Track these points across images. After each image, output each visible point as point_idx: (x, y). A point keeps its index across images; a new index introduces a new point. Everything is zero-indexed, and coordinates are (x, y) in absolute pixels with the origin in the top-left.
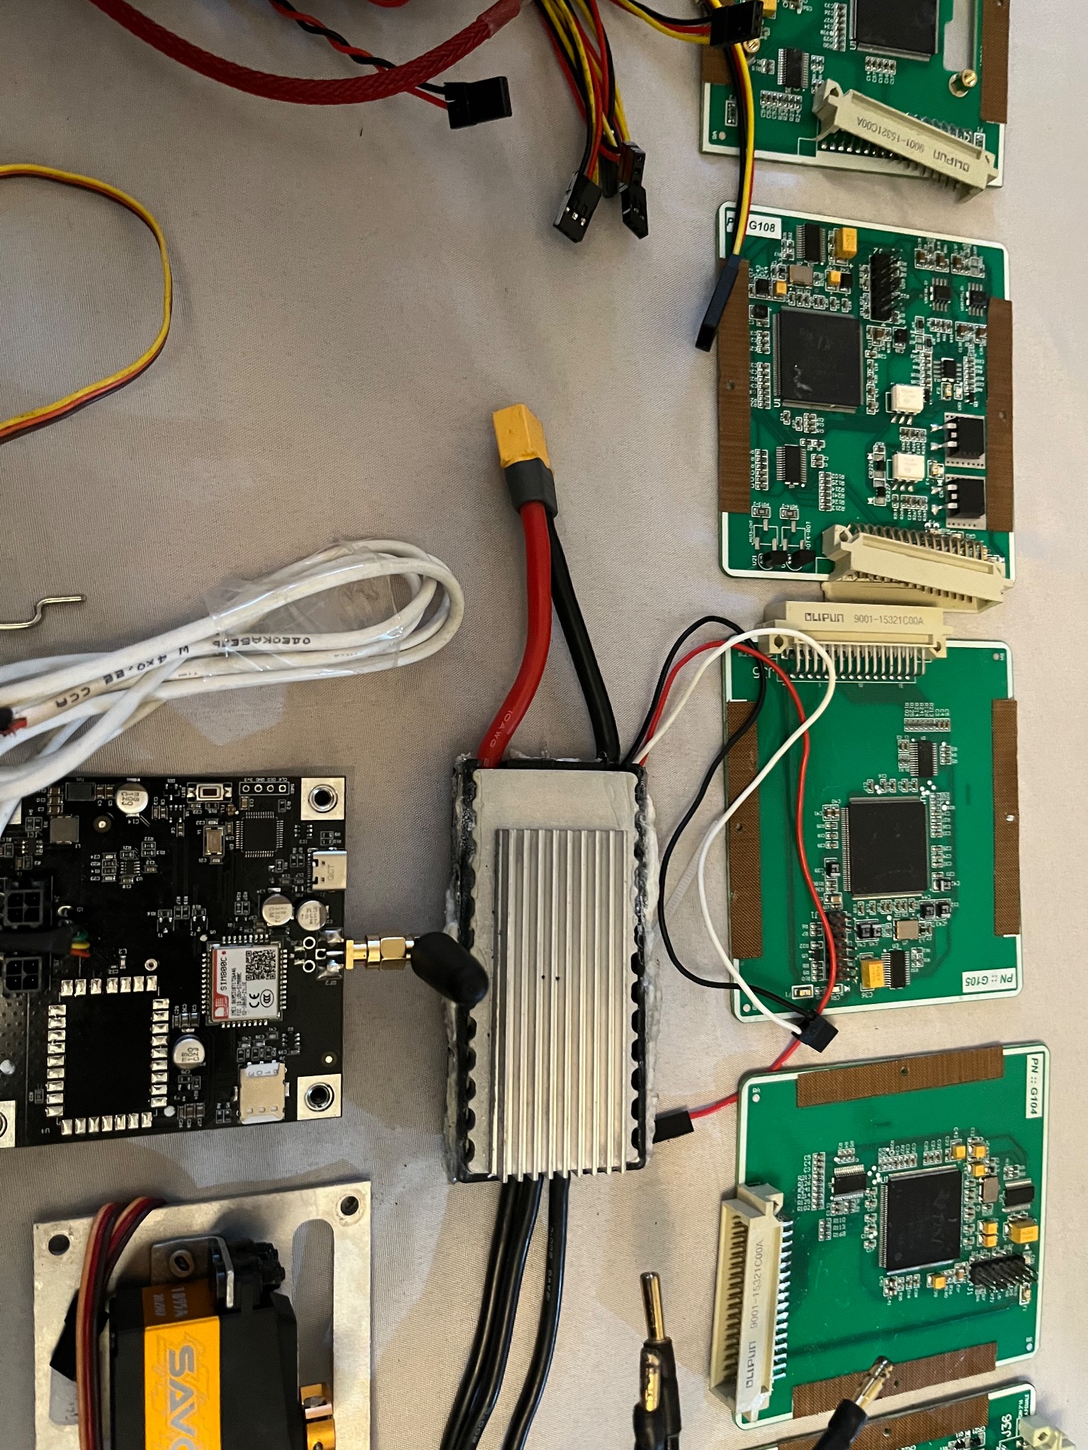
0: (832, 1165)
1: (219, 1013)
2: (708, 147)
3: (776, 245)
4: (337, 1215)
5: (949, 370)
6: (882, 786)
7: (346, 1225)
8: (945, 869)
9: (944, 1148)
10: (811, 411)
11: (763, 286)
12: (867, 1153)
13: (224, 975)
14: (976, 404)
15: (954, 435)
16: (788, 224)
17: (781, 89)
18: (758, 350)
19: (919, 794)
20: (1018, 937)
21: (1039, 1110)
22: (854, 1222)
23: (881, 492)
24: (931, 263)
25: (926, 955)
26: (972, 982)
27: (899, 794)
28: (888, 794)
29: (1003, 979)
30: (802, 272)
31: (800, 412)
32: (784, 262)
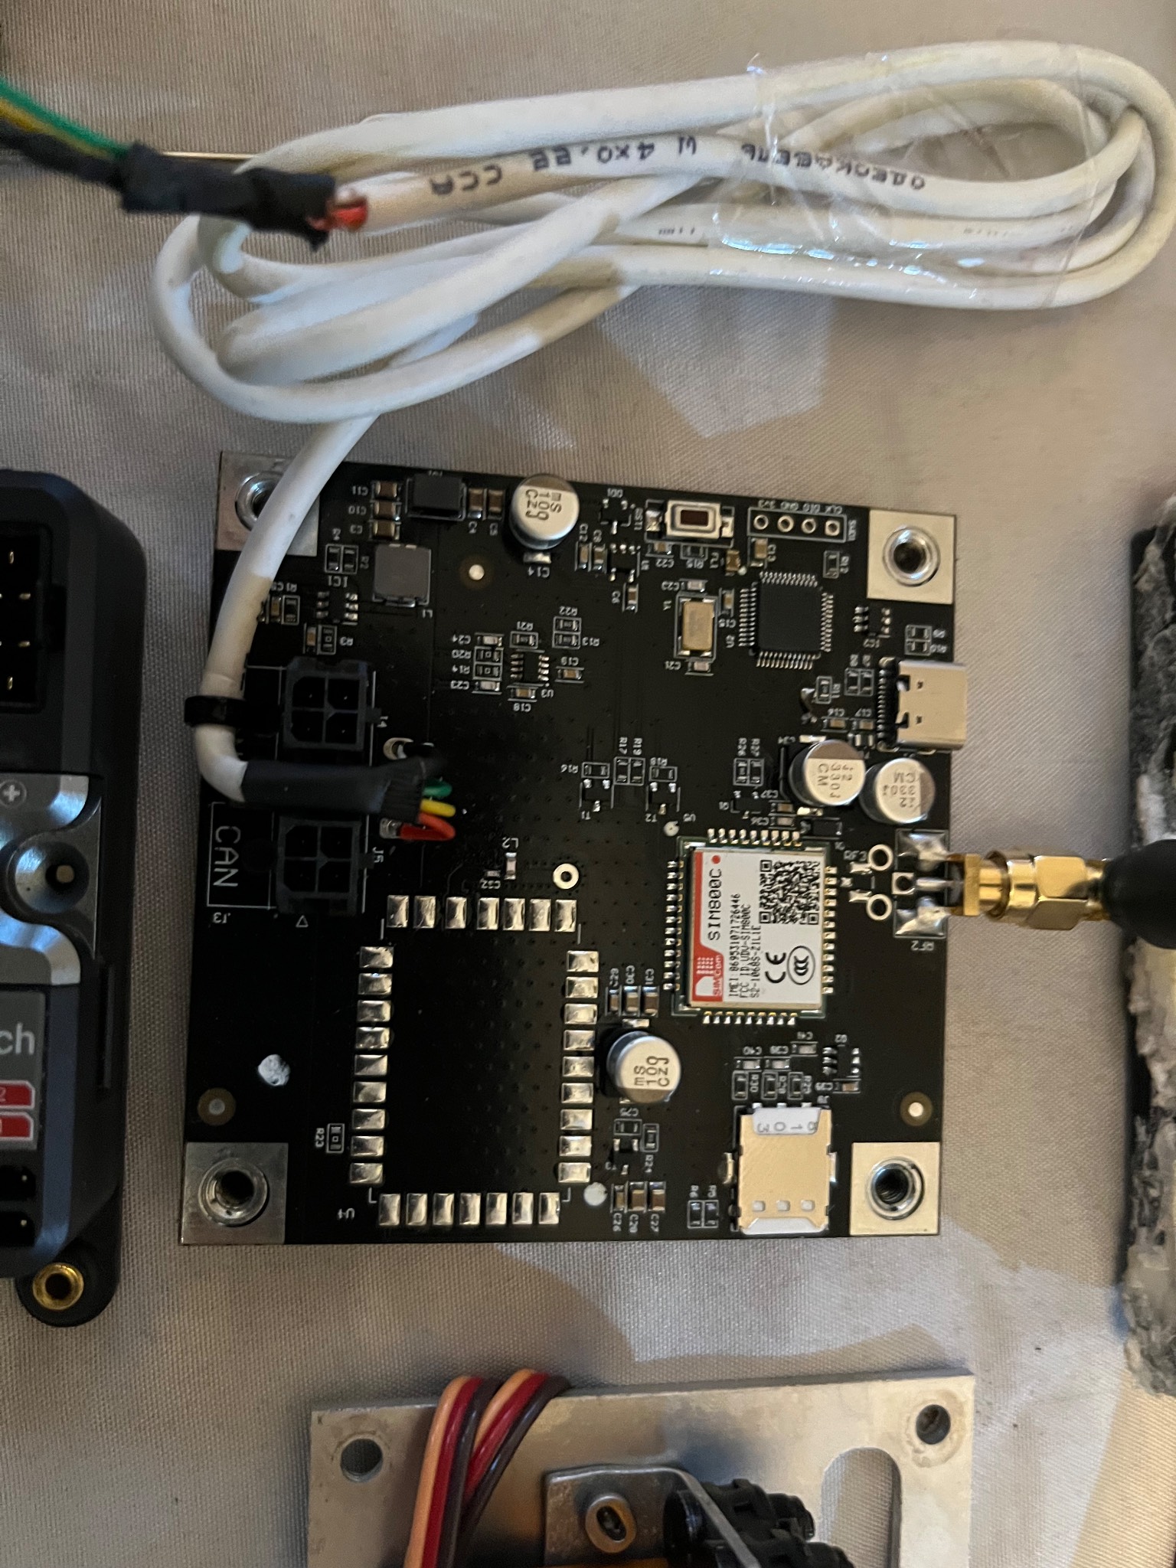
1: (704, 987)
4: (910, 1443)
7: (925, 1464)
13: (714, 909)
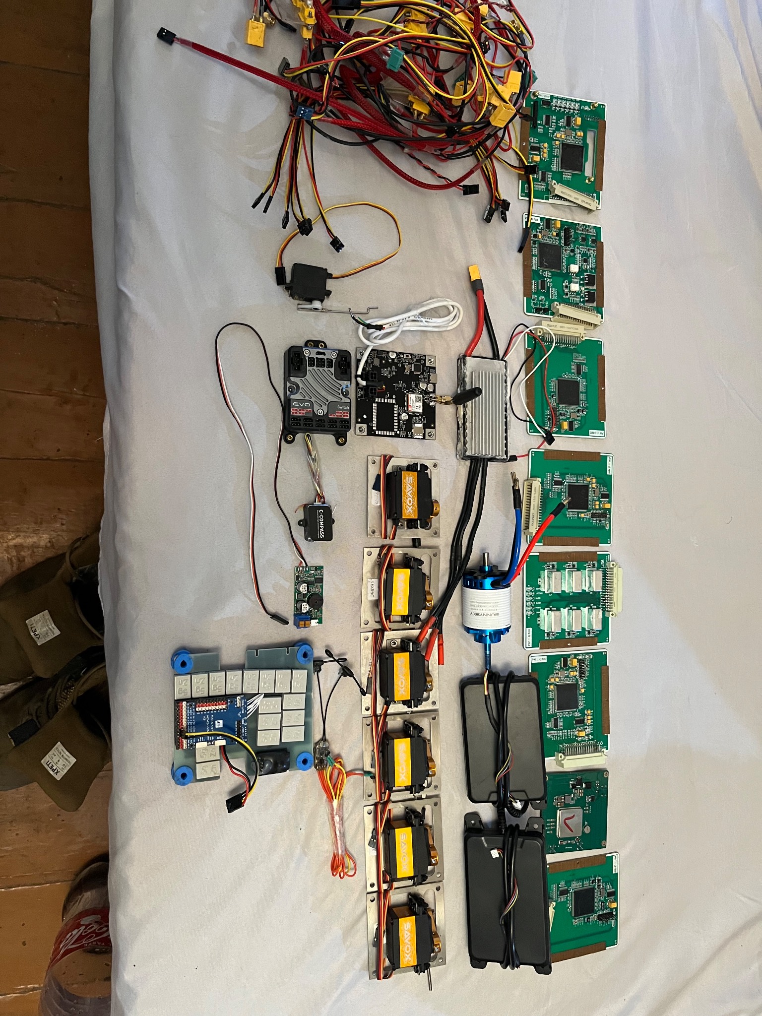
0: (553, 477)
1: (410, 409)
2: (520, 198)
3: (538, 224)
4: (432, 467)
5: (586, 261)
6: (567, 376)
7: (434, 470)
8: (584, 401)
9: (584, 478)
10: (547, 271)
11: (535, 236)
12: (563, 475)
13: (410, 400)
14: (593, 271)
15: (587, 279)
16: (541, 218)
17: (540, 182)
18: (534, 253)
19: (577, 379)
20: (605, 422)
21: (611, 472)
22: (559, 494)
23: (567, 294)
24: (581, 231)
25: (579, 424)
26: (592, 433)
27: (572, 378)
28: (569, 378)
29: (601, 433)
30: (546, 232)
31: (545, 271)
32: (541, 229)
